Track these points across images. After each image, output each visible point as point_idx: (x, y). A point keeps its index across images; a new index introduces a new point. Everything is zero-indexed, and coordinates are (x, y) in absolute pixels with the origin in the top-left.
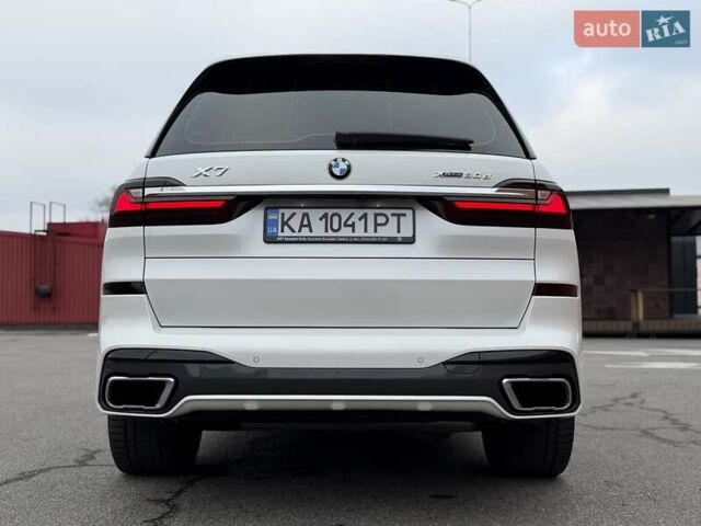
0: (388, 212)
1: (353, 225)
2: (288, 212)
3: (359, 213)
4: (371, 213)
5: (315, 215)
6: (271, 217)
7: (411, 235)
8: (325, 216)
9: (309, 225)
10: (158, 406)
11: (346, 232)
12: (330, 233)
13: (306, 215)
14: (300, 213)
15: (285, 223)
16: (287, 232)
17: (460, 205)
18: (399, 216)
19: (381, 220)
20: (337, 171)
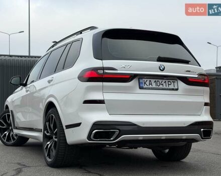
0: (171, 81)
1: (163, 84)
2: (145, 80)
3: (164, 81)
4: (167, 81)
5: (153, 81)
6: (141, 81)
7: (177, 88)
8: (155, 81)
9: (151, 84)
10: (112, 139)
11: (161, 86)
12: (157, 87)
13: (150, 81)
14: (149, 80)
15: (145, 83)
16: (146, 86)
17: (190, 80)
18: (174, 82)
19: (170, 83)
20: (161, 69)
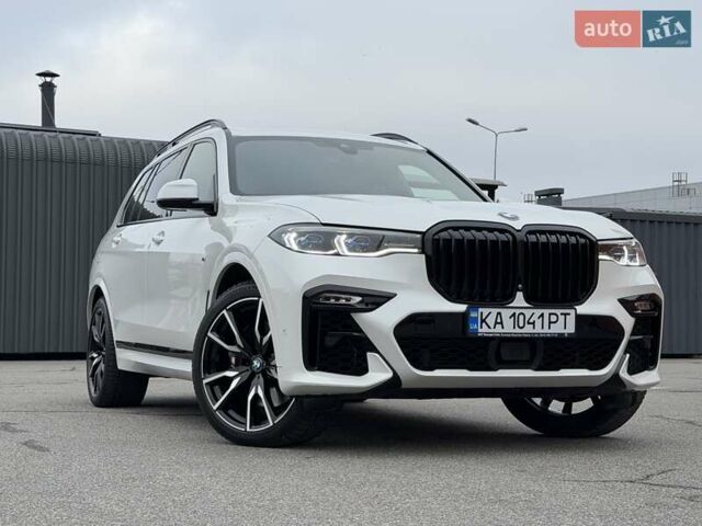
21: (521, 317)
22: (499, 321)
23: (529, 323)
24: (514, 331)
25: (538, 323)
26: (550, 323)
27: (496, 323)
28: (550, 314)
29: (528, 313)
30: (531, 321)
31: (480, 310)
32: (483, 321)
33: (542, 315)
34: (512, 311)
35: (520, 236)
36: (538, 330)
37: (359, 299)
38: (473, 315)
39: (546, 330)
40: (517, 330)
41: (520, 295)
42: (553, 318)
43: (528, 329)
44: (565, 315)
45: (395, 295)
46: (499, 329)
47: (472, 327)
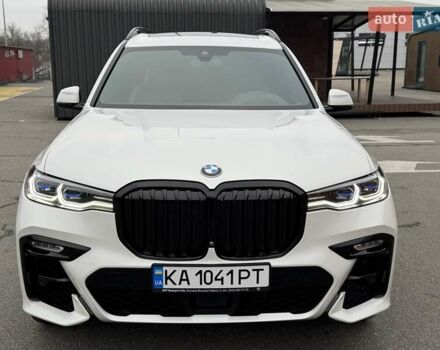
21: (208, 275)
22: (184, 277)
23: (216, 279)
24: (201, 287)
25: (227, 279)
26: (240, 278)
27: (181, 280)
28: (240, 271)
29: (215, 271)
30: (219, 277)
31: (165, 268)
32: (168, 278)
33: (231, 272)
34: (198, 269)
35: (213, 195)
36: (227, 285)
37: (62, 249)
38: (157, 272)
39: (236, 285)
40: (204, 286)
41: (211, 251)
42: (244, 274)
43: (216, 285)
44: (258, 270)
45: (89, 249)
46: (184, 285)
47: (157, 283)
